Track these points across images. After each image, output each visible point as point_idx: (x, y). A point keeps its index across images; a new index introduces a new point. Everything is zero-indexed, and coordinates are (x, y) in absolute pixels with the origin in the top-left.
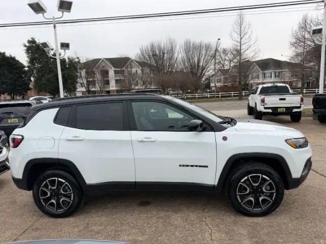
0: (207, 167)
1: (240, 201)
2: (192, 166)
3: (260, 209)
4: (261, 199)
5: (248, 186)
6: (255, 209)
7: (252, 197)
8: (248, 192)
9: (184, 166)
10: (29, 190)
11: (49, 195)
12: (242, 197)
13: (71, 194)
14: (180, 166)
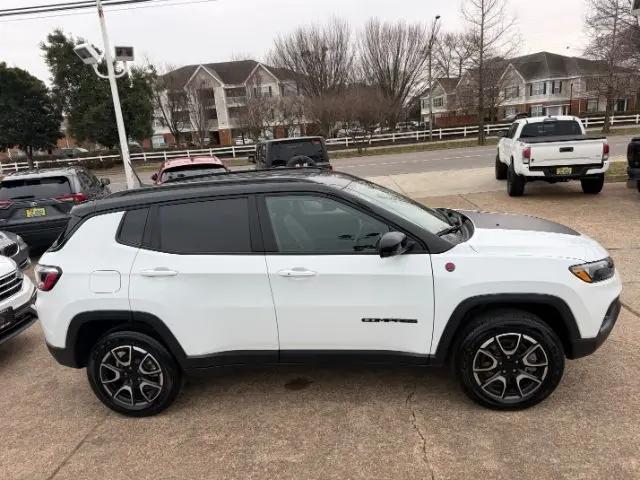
0: (415, 321)
1: (479, 383)
2: (387, 320)
3: (517, 397)
4: (519, 378)
5: (494, 355)
6: (507, 398)
7: (502, 374)
8: (494, 366)
9: (370, 320)
10: (79, 366)
11: (118, 376)
12: (483, 376)
13: (159, 374)
14: (363, 320)
